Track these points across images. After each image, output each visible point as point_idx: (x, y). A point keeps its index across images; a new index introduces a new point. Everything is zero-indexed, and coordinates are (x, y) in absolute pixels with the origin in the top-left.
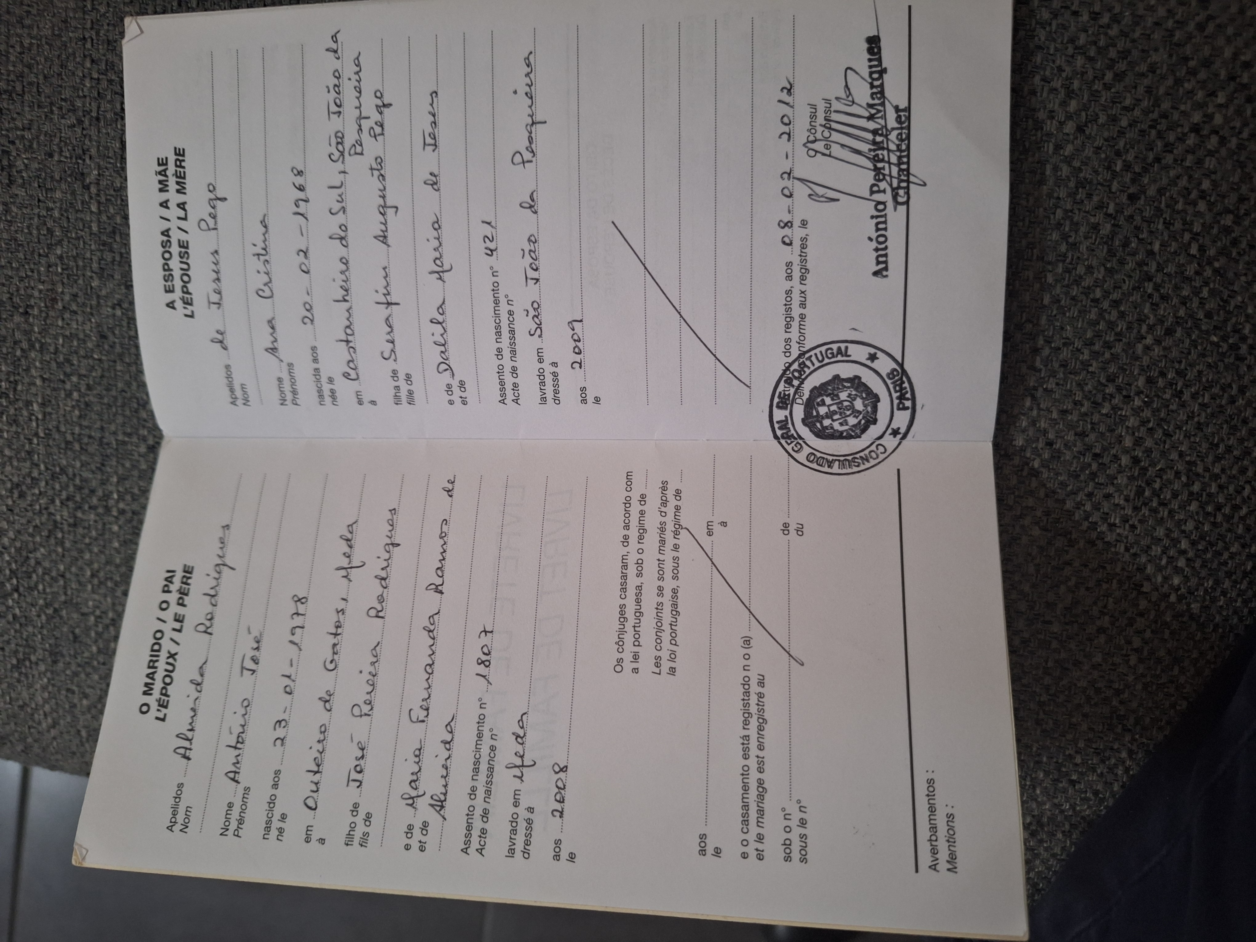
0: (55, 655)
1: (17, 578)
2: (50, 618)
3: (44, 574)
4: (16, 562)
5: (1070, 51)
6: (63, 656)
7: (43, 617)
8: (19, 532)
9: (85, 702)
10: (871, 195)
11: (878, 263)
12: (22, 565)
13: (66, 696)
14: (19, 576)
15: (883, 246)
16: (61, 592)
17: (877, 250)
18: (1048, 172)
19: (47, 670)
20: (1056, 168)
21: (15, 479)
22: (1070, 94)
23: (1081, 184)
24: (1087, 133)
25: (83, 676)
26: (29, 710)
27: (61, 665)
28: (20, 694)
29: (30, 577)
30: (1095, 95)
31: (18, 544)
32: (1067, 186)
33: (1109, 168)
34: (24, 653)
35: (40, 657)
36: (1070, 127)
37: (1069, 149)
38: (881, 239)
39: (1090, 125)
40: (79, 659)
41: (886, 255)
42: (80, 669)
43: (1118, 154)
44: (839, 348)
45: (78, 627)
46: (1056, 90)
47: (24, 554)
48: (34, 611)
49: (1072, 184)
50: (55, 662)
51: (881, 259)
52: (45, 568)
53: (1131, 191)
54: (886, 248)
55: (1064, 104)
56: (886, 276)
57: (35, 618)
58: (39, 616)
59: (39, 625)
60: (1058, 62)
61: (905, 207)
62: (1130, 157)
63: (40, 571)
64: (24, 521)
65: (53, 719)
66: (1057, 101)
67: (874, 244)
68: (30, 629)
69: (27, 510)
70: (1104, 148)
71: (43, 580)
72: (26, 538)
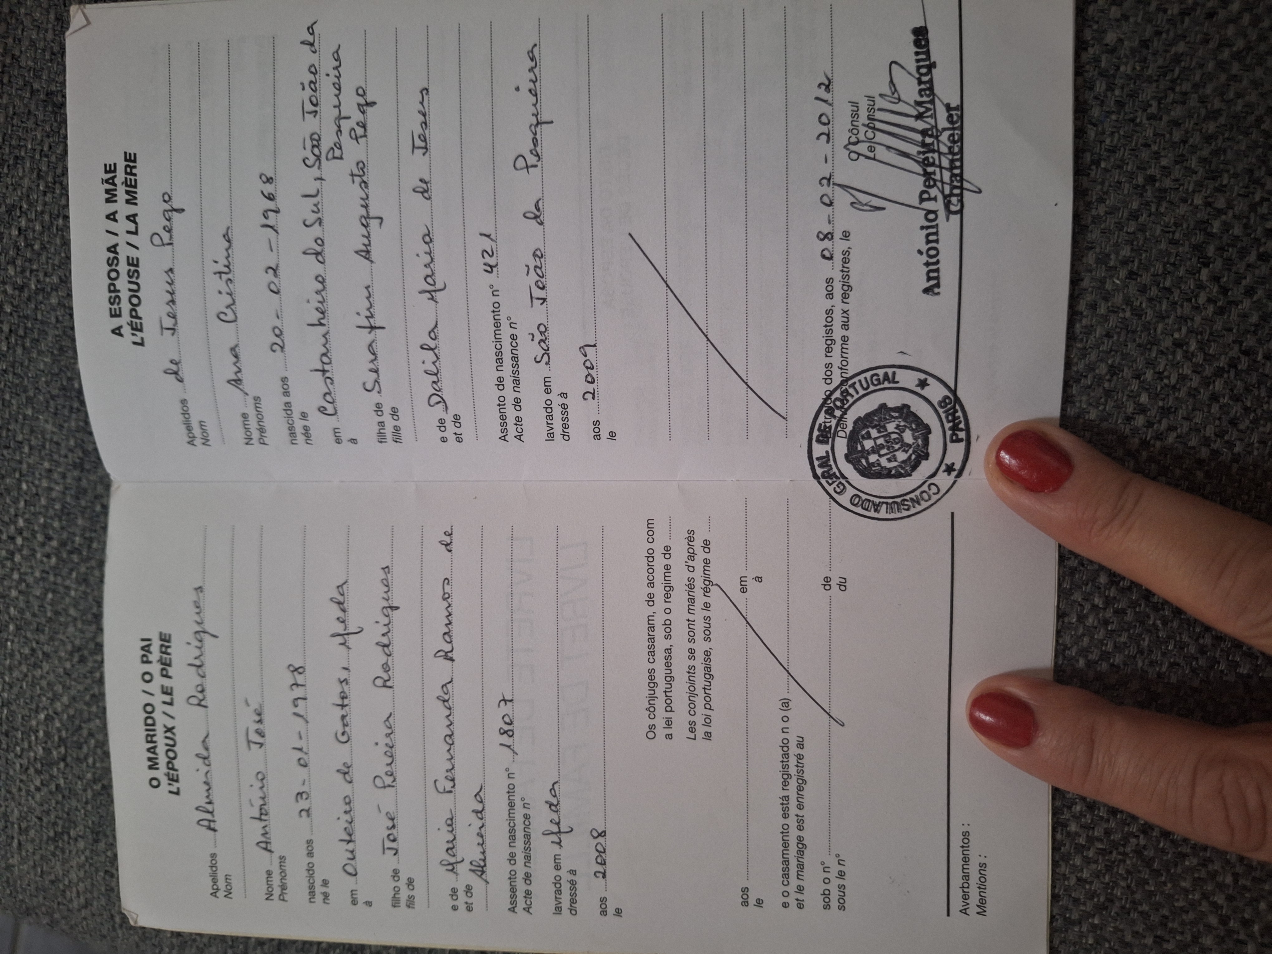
1: (66, 747)
8: (74, 699)
10: (920, 203)
11: (929, 279)
12: (73, 735)
14: (69, 745)
15: (934, 260)
17: (927, 264)
26: (61, 886)
29: (80, 748)
34: (63, 827)
38: (932, 252)
41: (937, 270)
44: (886, 374)
47: (77, 722)
51: (932, 275)
54: (938, 262)
56: (938, 293)
61: (958, 216)
64: (81, 687)
67: (924, 258)
68: (74, 803)
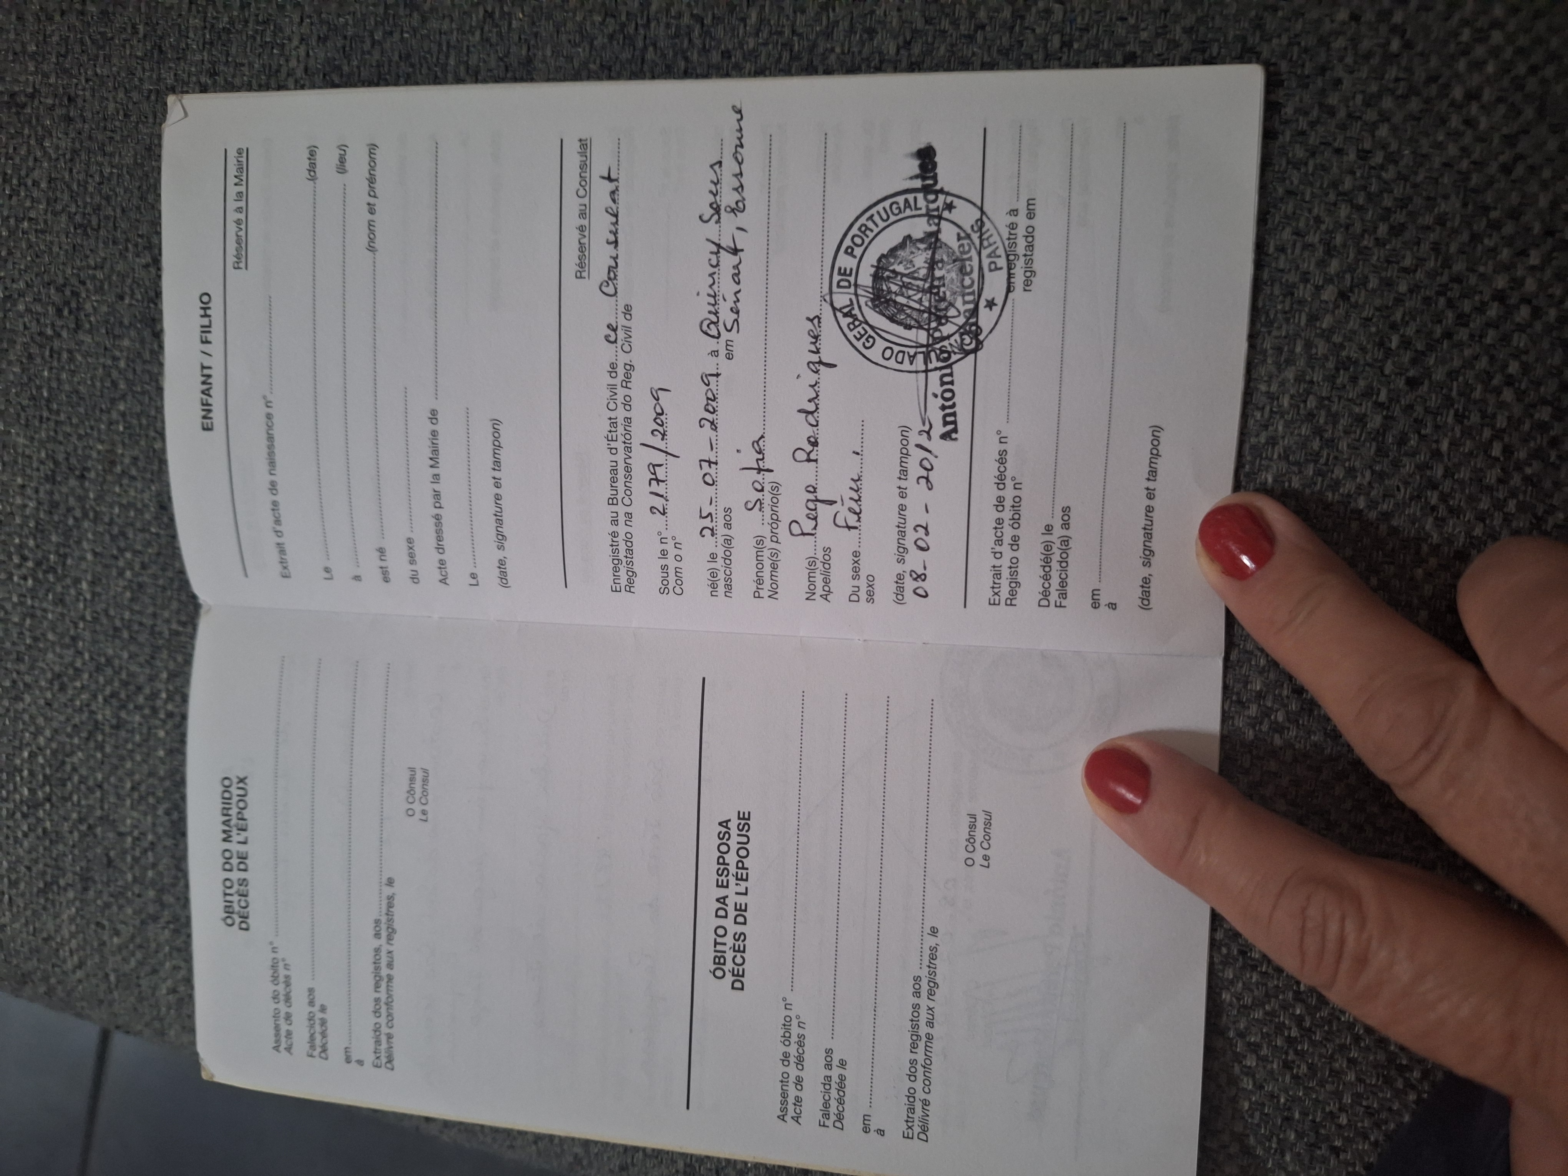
0: (86, 880)
2: (83, 835)
3: (80, 782)
4: (50, 766)
5: (1332, 197)
6: (95, 882)
7: (76, 834)
9: (115, 940)
13: (95, 931)
16: (98, 805)
18: (1298, 349)
19: (75, 899)
20: (1308, 345)
21: (57, 669)
22: (1330, 250)
23: (1343, 365)
24: (1353, 300)
25: (115, 908)
27: (91, 894)
28: (45, 924)
30: (1363, 253)
31: (54, 745)
32: (1323, 366)
33: (1381, 344)
35: (70, 882)
36: (1329, 294)
37: (1327, 322)
39: (1356, 291)
40: (112, 889)
42: (112, 900)
43: (1394, 327)
45: (113, 849)
46: (1312, 245)
48: (66, 826)
49: (1330, 365)
50: (86, 889)
52: (81, 776)
53: (1411, 373)
55: (1322, 264)
57: (67, 835)
58: (71, 832)
59: (71, 843)
60: (1316, 211)
62: (1410, 331)
63: (76, 778)
65: (80, 958)
66: (1313, 261)
69: (66, 705)
70: (1374, 320)
71: (79, 789)
72: (63, 738)
